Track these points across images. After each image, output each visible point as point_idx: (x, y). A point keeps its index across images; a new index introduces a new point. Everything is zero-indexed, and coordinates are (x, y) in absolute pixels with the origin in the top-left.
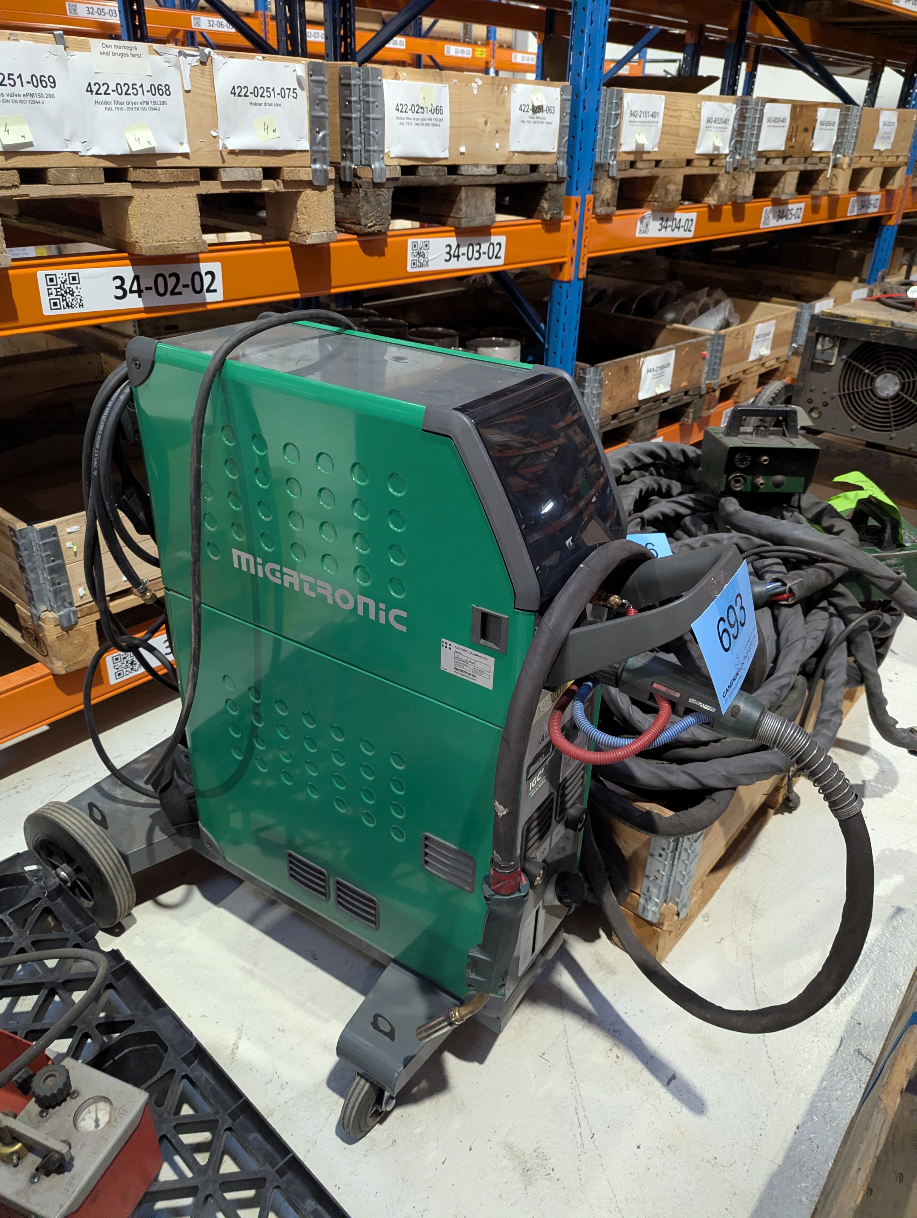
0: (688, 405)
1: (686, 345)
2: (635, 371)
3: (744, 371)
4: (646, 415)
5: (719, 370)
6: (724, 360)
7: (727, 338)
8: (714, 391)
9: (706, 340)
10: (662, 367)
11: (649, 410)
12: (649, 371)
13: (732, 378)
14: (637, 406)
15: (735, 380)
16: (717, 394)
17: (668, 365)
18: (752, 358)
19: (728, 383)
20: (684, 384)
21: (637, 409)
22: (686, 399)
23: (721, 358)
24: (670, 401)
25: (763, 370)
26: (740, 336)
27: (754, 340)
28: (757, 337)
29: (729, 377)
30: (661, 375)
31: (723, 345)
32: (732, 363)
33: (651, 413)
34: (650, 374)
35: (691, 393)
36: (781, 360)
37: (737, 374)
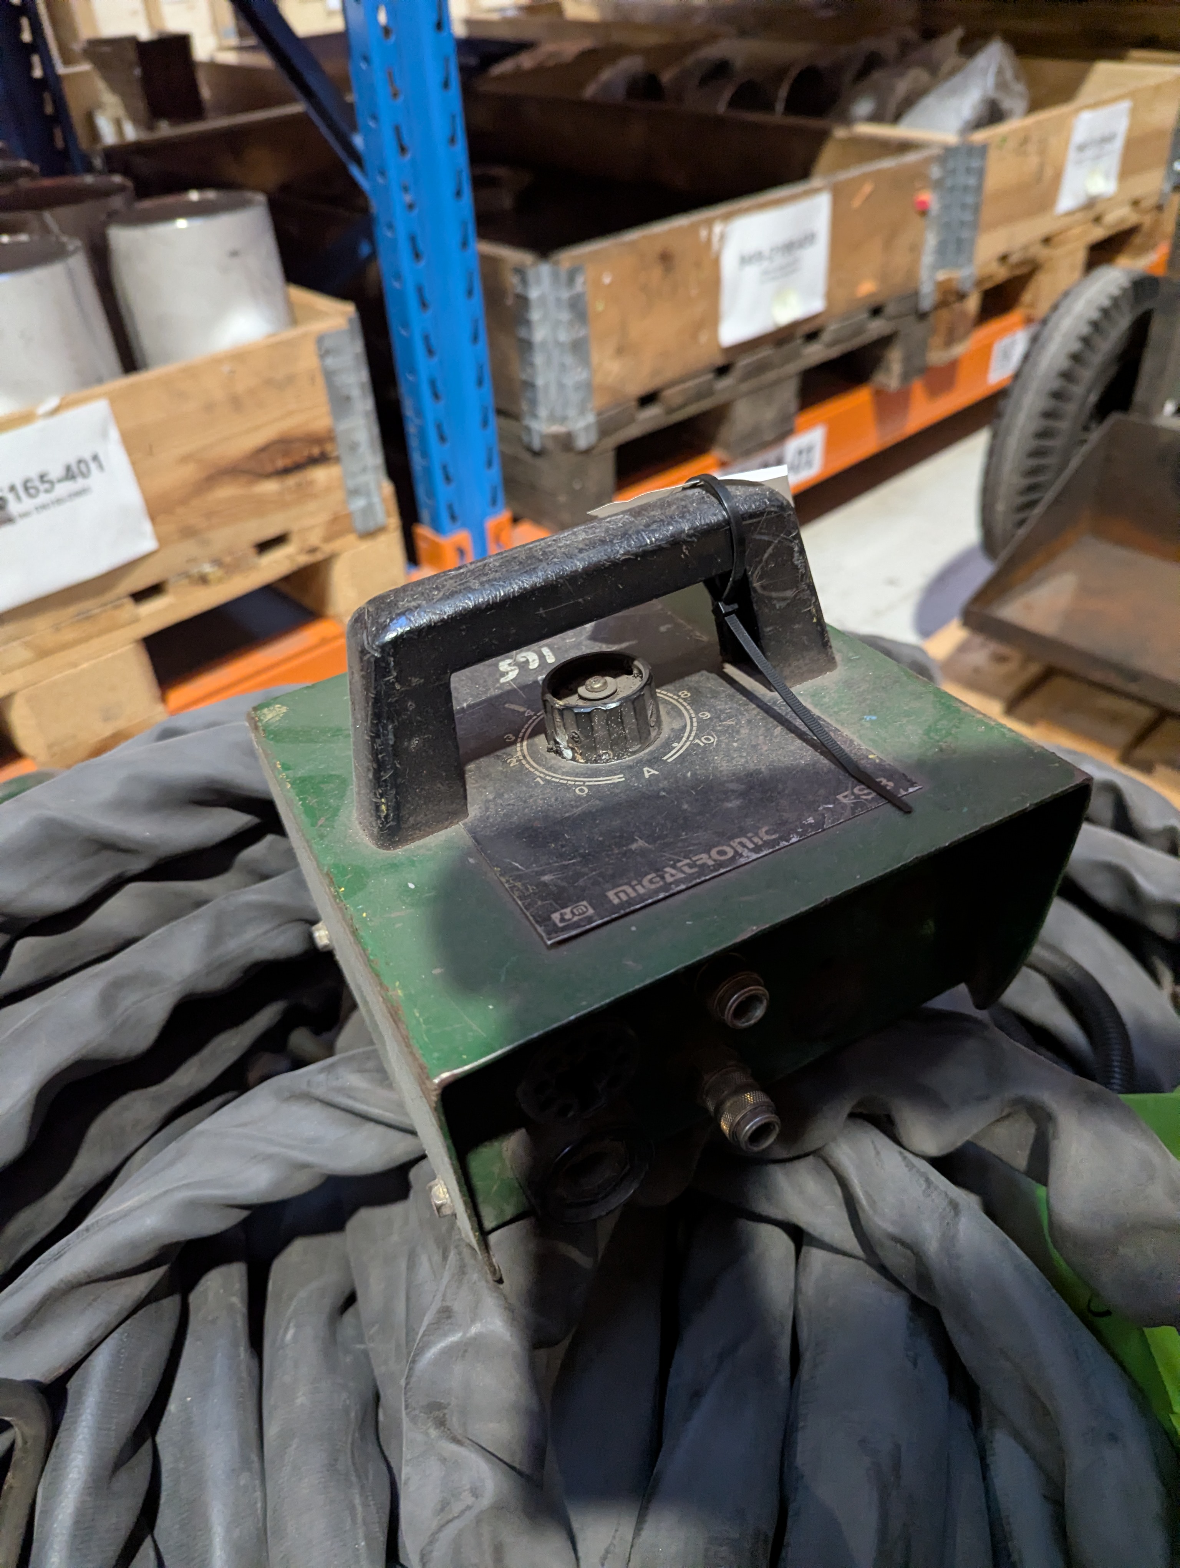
0: (885, 342)
1: (865, 177)
2: (698, 265)
3: (1047, 241)
4: (753, 383)
5: (972, 242)
6: (988, 213)
7: (993, 155)
8: (961, 296)
9: (928, 161)
10: (790, 247)
11: (761, 368)
12: (745, 260)
13: (1014, 259)
14: (720, 361)
15: (1022, 263)
16: (972, 304)
17: (809, 239)
18: (1067, 201)
19: (1001, 274)
20: (867, 288)
21: (722, 371)
22: (877, 328)
23: (976, 209)
24: (826, 337)
25: (1098, 233)
26: (1032, 148)
27: (1072, 155)
28: (1081, 148)
29: (1004, 258)
30: (788, 270)
31: (981, 173)
32: (1009, 219)
33: (770, 376)
34: (753, 271)
35: (890, 310)
36: (1147, 204)
37: (1025, 248)
